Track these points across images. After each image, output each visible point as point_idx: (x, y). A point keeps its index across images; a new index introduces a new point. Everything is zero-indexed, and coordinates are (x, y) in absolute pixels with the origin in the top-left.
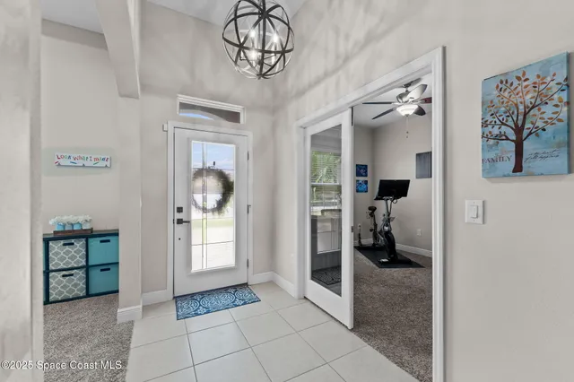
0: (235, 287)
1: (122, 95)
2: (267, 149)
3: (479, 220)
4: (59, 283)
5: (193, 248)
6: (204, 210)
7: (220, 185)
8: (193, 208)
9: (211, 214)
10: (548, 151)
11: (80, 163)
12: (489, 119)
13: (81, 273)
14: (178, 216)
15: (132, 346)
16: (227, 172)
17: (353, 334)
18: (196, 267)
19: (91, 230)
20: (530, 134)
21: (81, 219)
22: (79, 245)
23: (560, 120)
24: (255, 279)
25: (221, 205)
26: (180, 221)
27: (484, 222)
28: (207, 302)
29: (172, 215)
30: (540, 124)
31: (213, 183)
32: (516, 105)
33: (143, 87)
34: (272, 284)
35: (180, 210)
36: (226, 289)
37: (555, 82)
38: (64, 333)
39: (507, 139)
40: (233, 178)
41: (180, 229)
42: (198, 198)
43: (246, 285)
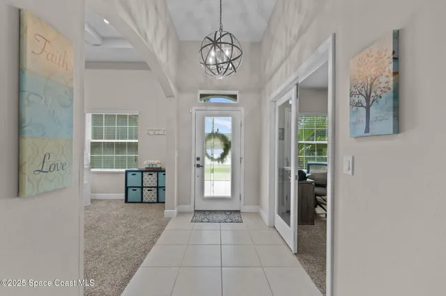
0: (231, 211)
1: (167, 97)
2: (255, 118)
3: (350, 172)
4: (146, 193)
5: (206, 182)
6: (212, 159)
7: (222, 143)
8: (206, 158)
9: (217, 162)
10: (382, 115)
11: (157, 133)
12: (353, 90)
13: (155, 190)
14: (197, 162)
15: (166, 229)
16: (226, 135)
17: (295, 257)
18: (207, 194)
19: (161, 168)
20: (374, 101)
21: (156, 162)
22: (155, 175)
23: (389, 89)
24: (244, 209)
25: (223, 156)
26: (198, 166)
27: (353, 174)
28: (210, 217)
29: (194, 162)
30: (379, 93)
31: (218, 142)
32: (367, 77)
33: (179, 89)
34: (258, 214)
35: (198, 159)
36: (225, 212)
37: (386, 57)
38: (144, 216)
39: (362, 106)
40: (230, 139)
41: (198, 170)
42: (209, 152)
43: (238, 212)
